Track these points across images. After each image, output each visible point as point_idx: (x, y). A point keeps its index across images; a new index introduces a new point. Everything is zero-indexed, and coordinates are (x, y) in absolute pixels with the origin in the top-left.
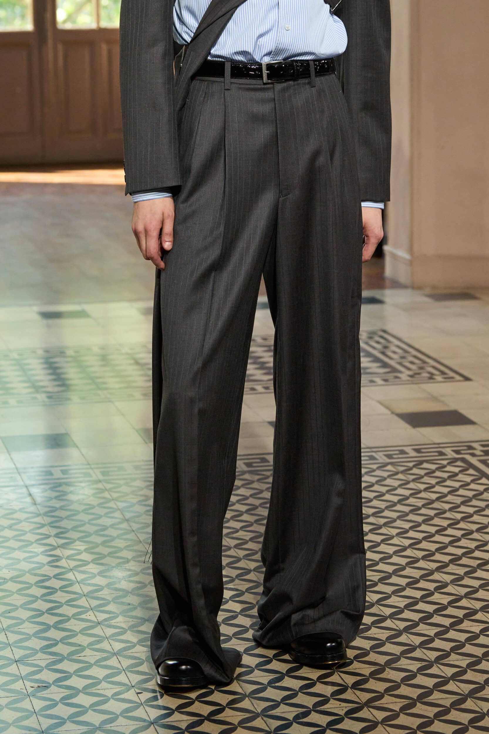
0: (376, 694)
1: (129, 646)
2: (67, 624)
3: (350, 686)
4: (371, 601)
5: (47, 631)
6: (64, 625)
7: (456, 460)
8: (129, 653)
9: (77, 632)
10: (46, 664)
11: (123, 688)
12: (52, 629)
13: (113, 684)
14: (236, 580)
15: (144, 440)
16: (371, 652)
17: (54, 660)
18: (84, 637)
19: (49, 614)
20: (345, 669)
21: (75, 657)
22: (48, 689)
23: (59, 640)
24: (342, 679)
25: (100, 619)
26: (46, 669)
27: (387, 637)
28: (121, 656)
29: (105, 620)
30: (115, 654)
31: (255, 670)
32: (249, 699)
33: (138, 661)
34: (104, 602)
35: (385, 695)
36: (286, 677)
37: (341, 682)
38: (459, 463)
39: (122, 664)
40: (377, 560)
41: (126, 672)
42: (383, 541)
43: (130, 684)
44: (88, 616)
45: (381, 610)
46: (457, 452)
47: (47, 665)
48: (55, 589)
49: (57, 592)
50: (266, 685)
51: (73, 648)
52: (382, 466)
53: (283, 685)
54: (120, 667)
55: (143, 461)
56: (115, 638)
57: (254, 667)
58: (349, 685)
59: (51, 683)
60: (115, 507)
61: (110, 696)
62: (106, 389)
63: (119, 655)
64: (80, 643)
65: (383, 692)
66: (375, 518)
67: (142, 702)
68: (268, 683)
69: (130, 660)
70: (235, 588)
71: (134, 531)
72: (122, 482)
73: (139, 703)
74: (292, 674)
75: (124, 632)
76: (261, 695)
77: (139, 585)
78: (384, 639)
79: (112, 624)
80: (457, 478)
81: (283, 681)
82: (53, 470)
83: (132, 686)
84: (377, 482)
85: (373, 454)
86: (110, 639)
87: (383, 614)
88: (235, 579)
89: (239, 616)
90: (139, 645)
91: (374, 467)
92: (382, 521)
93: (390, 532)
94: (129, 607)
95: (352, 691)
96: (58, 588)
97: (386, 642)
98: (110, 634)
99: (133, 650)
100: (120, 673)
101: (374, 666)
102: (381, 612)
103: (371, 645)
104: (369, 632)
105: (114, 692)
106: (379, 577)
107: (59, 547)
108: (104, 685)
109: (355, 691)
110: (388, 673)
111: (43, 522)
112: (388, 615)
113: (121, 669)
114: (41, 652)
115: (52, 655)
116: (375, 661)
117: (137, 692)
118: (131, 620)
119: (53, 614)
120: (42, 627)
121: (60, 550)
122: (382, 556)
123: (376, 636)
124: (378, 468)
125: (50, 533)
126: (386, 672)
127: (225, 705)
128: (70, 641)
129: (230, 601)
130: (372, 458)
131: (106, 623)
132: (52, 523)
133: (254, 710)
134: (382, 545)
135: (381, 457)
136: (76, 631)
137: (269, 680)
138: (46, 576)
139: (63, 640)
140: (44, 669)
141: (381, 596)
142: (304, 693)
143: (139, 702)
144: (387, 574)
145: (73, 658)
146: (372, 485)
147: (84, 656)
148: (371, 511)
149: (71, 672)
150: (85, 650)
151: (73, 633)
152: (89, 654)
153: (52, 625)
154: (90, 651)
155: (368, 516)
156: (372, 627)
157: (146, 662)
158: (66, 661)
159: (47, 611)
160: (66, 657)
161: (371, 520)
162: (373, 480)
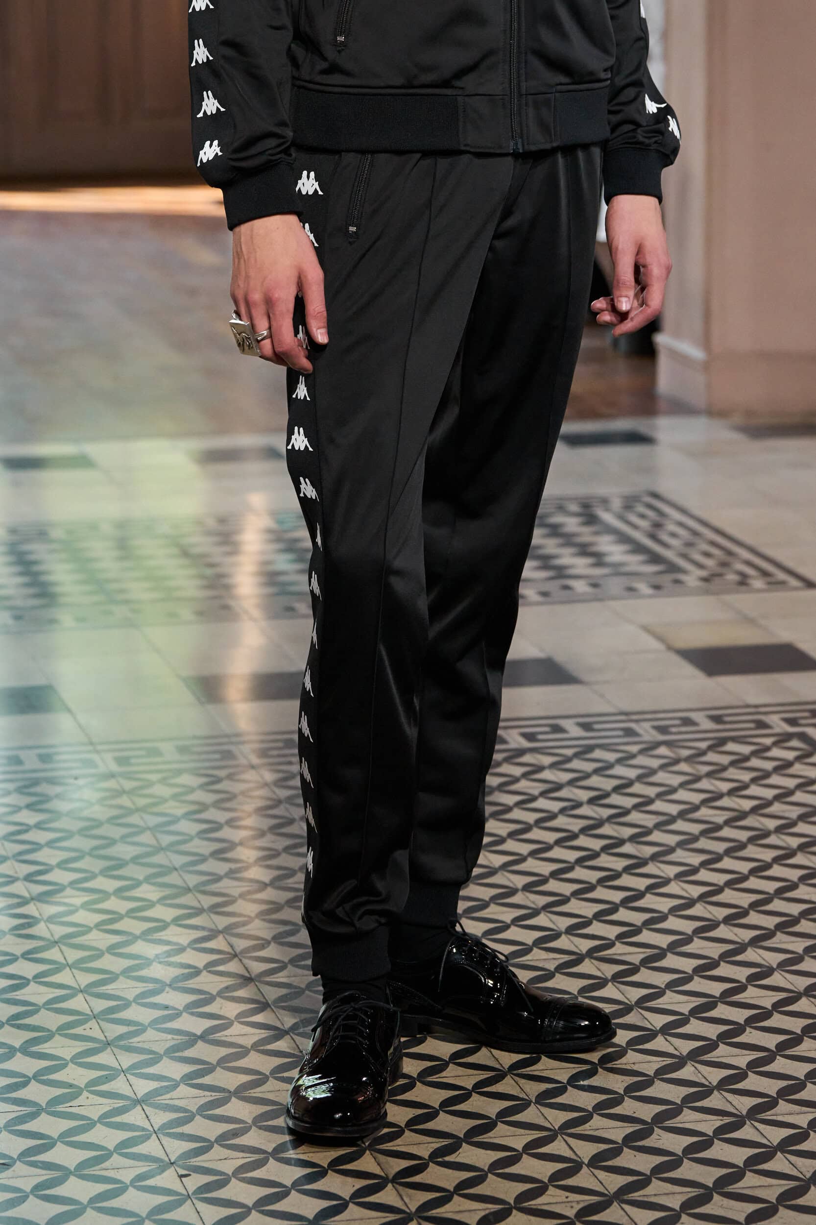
0: (635, 1178)
1: (166, 1087)
2: (46, 1045)
3: (586, 1161)
4: (627, 1001)
5: (9, 1058)
6: (41, 1046)
7: (789, 737)
8: (165, 1099)
9: (65, 1060)
10: (5, 1121)
11: (154, 1166)
12: (18, 1054)
13: (134, 1159)
15: (198, 699)
16: (626, 1098)
17: (22, 1113)
18: (80, 1068)
19: (13, 1026)
20: (577, 1129)
21: (60, 1108)
22: (8, 1169)
23: (31, 1075)
24: (571, 1148)
25: (111, 1036)
26: (5, 1130)
27: (657, 1070)
28: (150, 1105)
29: (121, 1037)
30: (138, 1102)
31: (406, 1131)
32: (393, 1186)
33: (182, 1115)
34: (119, 1003)
35: (653, 1180)
36: (464, 1144)
37: (568, 1153)
38: (795, 743)
39: (151, 1121)
40: (639, 924)
41: (160, 1136)
42: (649, 888)
43: (166, 1159)
44: (88, 1030)
45: (646, 1019)
46: (792, 722)
47: (6, 1123)
48: (24, 978)
49: (28, 984)
50: (425, 1159)
51: (58, 1092)
52: (649, 749)
53: (458, 1160)
54: (147, 1125)
55: (195, 737)
56: (139, 1071)
57: (403, 1126)
58: (583, 1160)
59: (16, 1157)
60: (141, 823)
61: (128, 1181)
62: (127, 602)
63: (145, 1104)
64: (72, 1082)
65: (648, 1173)
66: (635, 845)
67: (190, 1193)
68: (430, 1156)
69: (167, 1113)
71: (176, 869)
72: (154, 777)
73: (183, 1195)
74: (476, 1139)
75: (156, 1059)
76: (417, 1179)
77: (187, 971)
78: (651, 1073)
79: (134, 1045)
80: (791, 771)
81: (458, 1153)
82: (23, 754)
83: (172, 1164)
84: (639, 778)
85: (633, 725)
86: (130, 1074)
87: (650, 1026)
90: (185, 1084)
91: (634, 749)
92: (649, 851)
93: (663, 871)
94: (166, 1012)
95: (589, 1171)
96: (30, 977)
97: (655, 1080)
98: (130, 1063)
99: (174, 1094)
100: (148, 1137)
101: (632, 1125)
102: (646, 1021)
103: (625, 1085)
104: (623, 1060)
105: (137, 1173)
106: (642, 956)
107: (32, 899)
108: (116, 1160)
109: (596, 1172)
110: (659, 1138)
112: (658, 1029)
113: (150, 1131)
115: (18, 1105)
116: (634, 1115)
117: (179, 1174)
118: (170, 1037)
119: (19, 1027)
121: (35, 904)
122: (647, 916)
123: (636, 1068)
124: (642, 752)
125: (16, 872)
126: (654, 1136)
127: (348, 1199)
128: (54, 1077)
130: (629, 732)
131: (122, 1043)
132: (20, 853)
133: (404, 1208)
134: (648, 896)
135: (646, 731)
137: (431, 1150)
138: (7, 954)
139: (37, 1076)
140: (2, 1131)
141: (644, 992)
142: (499, 1175)
143: (184, 1192)
144: (656, 951)
145: (58, 1109)
146: (630, 784)
147: (79, 1106)
148: (627, 832)
149: (53, 1136)
150: (81, 1094)
151: (59, 1062)
152: (89, 1102)
153: (18, 1047)
154: (91, 1096)
155: (621, 842)
156: (629, 1051)
157: (198, 1117)
158: (43, 1116)
159: (9, 1021)
160: (44, 1107)
161: (627, 848)
162: (632, 774)
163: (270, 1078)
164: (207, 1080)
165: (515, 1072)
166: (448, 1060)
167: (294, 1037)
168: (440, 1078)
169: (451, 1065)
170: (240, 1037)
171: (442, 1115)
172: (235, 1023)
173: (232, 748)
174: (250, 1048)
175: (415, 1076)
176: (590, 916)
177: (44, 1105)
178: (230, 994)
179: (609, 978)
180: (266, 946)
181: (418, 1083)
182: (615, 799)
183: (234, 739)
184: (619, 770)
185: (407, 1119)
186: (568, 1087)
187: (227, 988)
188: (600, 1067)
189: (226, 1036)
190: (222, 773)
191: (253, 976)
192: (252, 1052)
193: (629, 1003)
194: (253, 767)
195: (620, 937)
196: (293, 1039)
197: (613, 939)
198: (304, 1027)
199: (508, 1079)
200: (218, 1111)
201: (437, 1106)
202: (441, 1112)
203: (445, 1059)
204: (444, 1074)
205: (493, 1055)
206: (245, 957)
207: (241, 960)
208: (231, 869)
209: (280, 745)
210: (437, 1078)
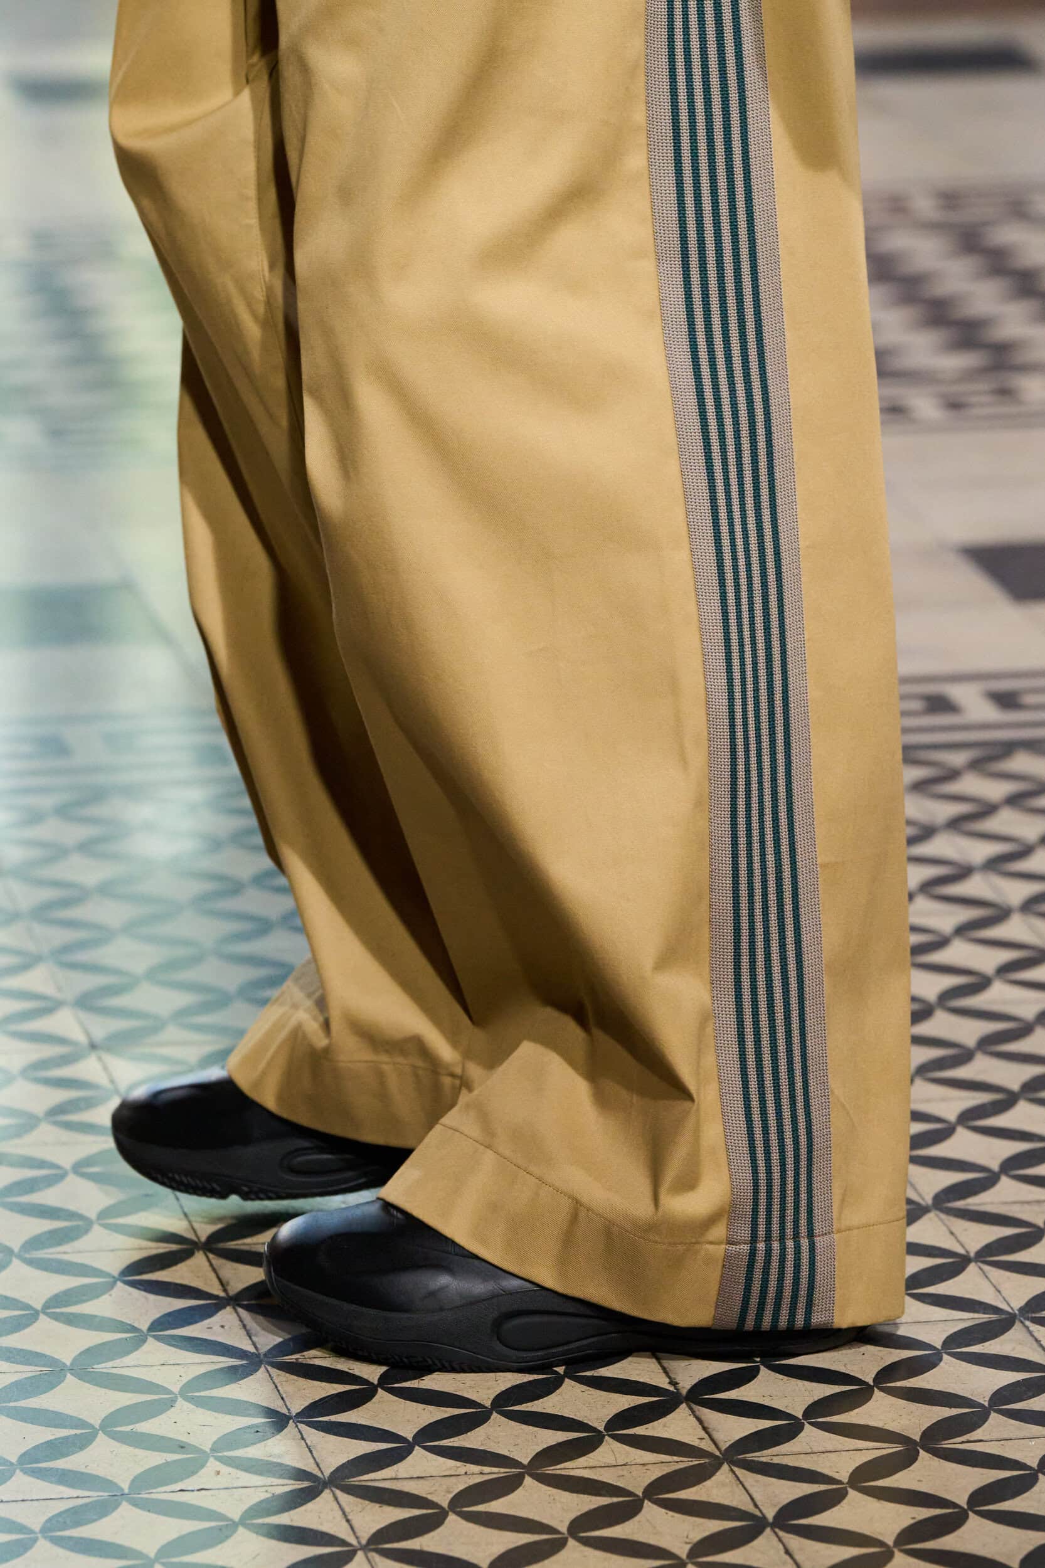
1: (384, 1453)
2: (129, 1360)
5: (52, 1386)
6: (117, 1362)
8: (381, 1478)
9: (170, 1392)
10: (45, 1518)
12: (70, 1378)
17: (80, 1502)
18: (200, 1410)
19: (56, 1317)
21: (162, 1493)
23: (97, 1423)
26: (45, 1538)
30: (325, 1483)
31: (896, 1552)
33: (417, 1512)
39: (354, 1523)
44: (217, 1328)
47: (47, 1521)
48: (81, 1217)
49: (87, 1231)
51: (156, 1459)
56: (326, 1419)
57: (890, 1542)
63: (341, 1488)
64: (184, 1438)
69: (387, 1509)
86: (306, 1423)
90: (425, 1448)
96: (93, 1215)
99: (401, 1469)
107: (93, 1046)
111: (31, 947)
113: (351, 1545)
114: (25, 1472)
115: (72, 1486)
119: (71, 1320)
120: (30, 1371)
121: (100, 1059)
125: (60, 990)
128: (145, 1427)
132: (67, 949)
136: (166, 1391)
138: (42, 1164)
139: (111, 1425)
140: (35, 1540)
145: (153, 1496)
147: (198, 1490)
149: (145, 1551)
150: (202, 1466)
151: (156, 1397)
152: (222, 1481)
153: (68, 1363)
154: (225, 1469)
157: (452, 1518)
158: (125, 1508)
159: (49, 1308)
160: (126, 1491)
163: (607, 1438)
164: (472, 1440)
166: (986, 1404)
168: (969, 1442)
169: (993, 1415)
171: (974, 1520)
175: (917, 1438)
177: (126, 1487)
181: (921, 1451)
185: (897, 1530)
200: (497, 1506)
201: (962, 1501)
202: (971, 1514)
203: (981, 1401)
204: (977, 1434)
210: (963, 1442)
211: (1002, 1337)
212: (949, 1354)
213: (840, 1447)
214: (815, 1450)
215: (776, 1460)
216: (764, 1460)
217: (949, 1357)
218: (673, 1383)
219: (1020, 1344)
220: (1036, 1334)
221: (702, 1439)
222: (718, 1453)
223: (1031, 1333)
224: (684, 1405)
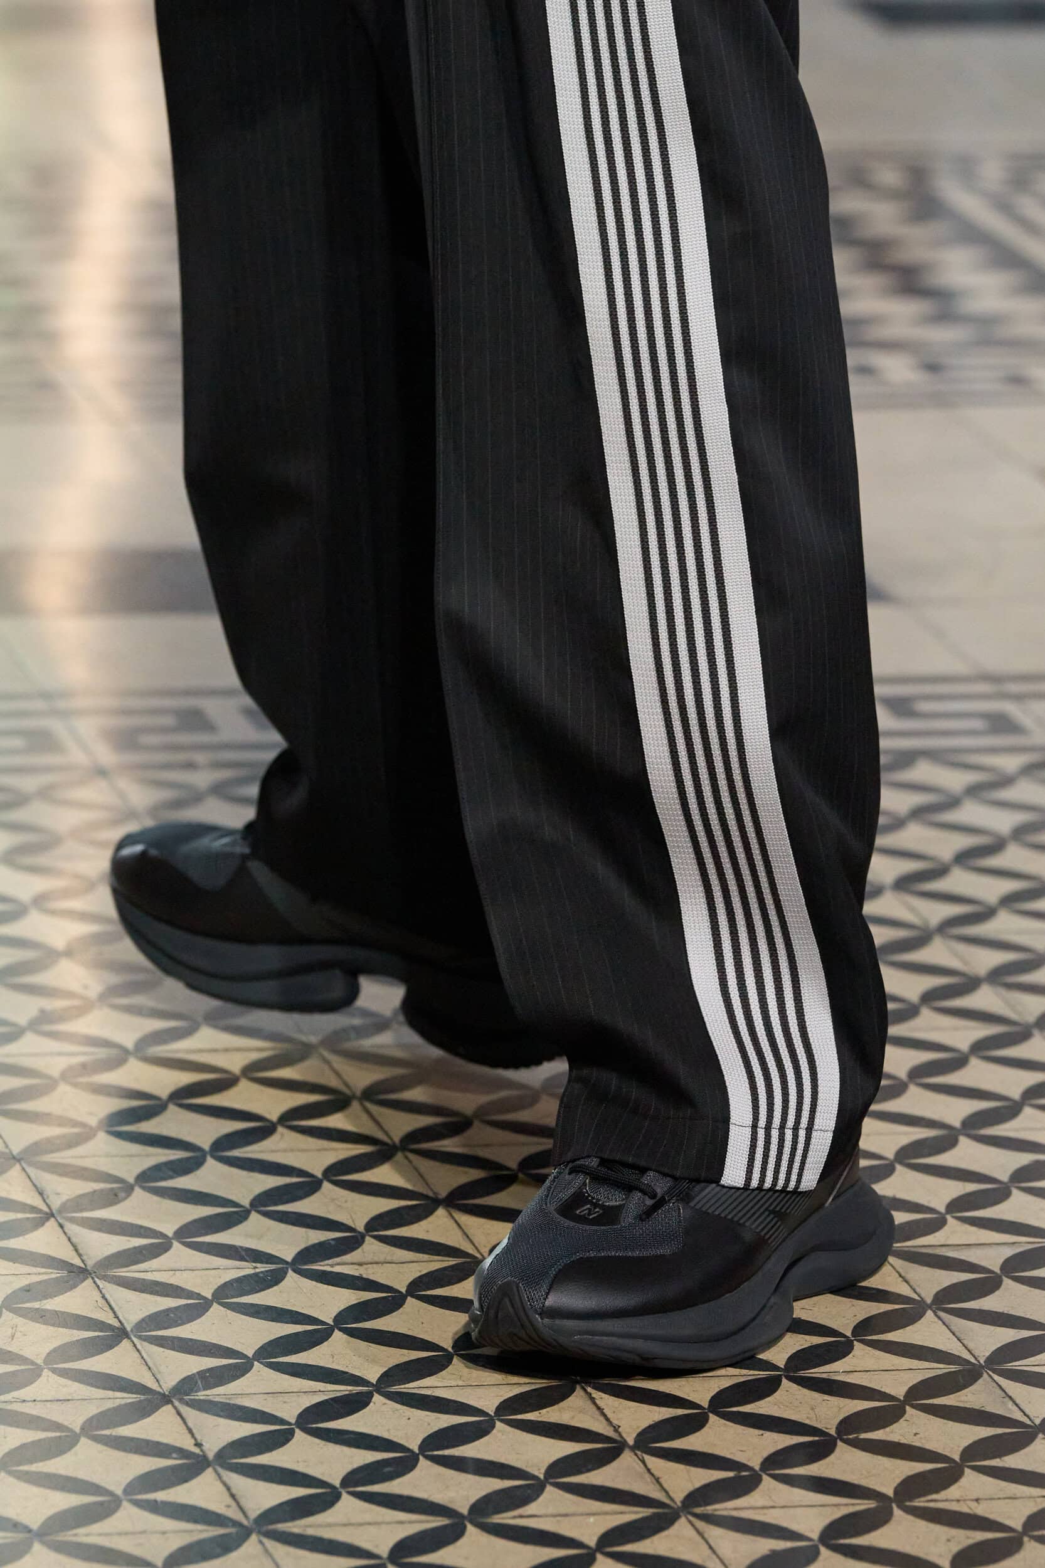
4: (966, 1355)
14: (368, 1239)
27: (1030, 1517)
40: (1004, 1177)
42: (1033, 1094)
45: (1010, 1398)
66: (1003, 991)
70: (360, 1278)
78: (1017, 1524)
84: (1020, 833)
85: (1010, 708)
87: (1018, 1416)
88: (363, 1237)
89: (377, 1398)
91: (1010, 763)
92: (1034, 1006)
102: (1010, 1404)
103: (955, 1548)
104: (953, 1492)
106: (1009, 1252)
112: (1038, 1422)
122: (1024, 1159)
123: (980, 1510)
129: (337, 1334)
130: (1001, 724)
134: (1029, 1112)
141: (1009, 1335)
146: (997, 846)
148: (985, 960)
155: (970, 984)
156: (967, 1471)
161: (985, 999)
162: (1003, 822)
163: (125, 1504)
165: (698, 1510)
166: (542, 1477)
167: (184, 1410)
168: (521, 1517)
169: (549, 1488)
170: (55, 1406)
172: (46, 1372)
173: (56, 726)
174: (78, 1430)
175: (465, 1511)
176: (890, 1154)
178: (36, 1305)
179: (929, 1301)
180: (122, 1195)
181: (469, 1526)
182: (960, 881)
183: (61, 704)
184: (972, 813)
186: (823, 1549)
187: (27, 1289)
188: (899, 1507)
189: (24, 1401)
190: (28, 784)
191: (90, 1263)
192: (83, 1440)
193: (973, 1360)
194: (101, 772)
195: (957, 1205)
196: (179, 1414)
197: (942, 1209)
198: (205, 1389)
199: (682, 1527)
203: (536, 1473)
204: (532, 1508)
205: (649, 1470)
206: (72, 1220)
207: (61, 1226)
208: (42, 1011)
209: (169, 721)
210: (514, 1517)
211: (561, 1404)
212: (502, 1421)
213: (380, 1519)
214: (353, 1521)
215: (310, 1532)
216: (296, 1530)
217: (502, 1425)
218: (198, 1445)
219: (580, 1412)
220: (598, 1402)
221: (228, 1506)
222: (245, 1522)
223: (593, 1400)
224: (210, 1470)
